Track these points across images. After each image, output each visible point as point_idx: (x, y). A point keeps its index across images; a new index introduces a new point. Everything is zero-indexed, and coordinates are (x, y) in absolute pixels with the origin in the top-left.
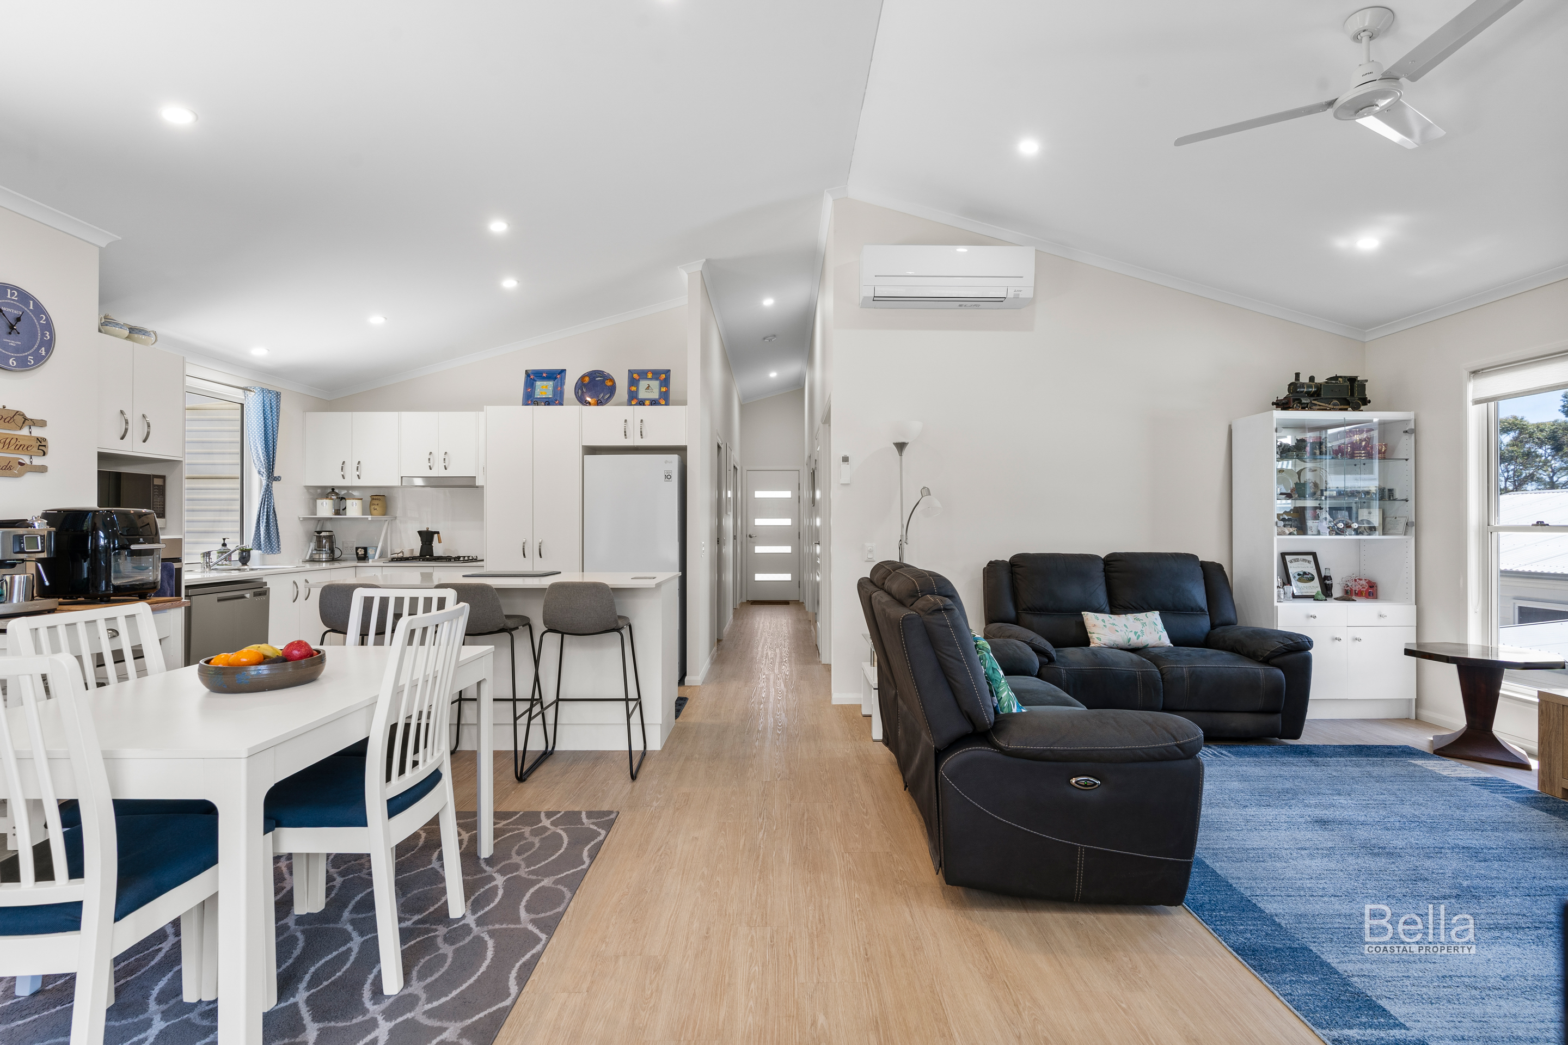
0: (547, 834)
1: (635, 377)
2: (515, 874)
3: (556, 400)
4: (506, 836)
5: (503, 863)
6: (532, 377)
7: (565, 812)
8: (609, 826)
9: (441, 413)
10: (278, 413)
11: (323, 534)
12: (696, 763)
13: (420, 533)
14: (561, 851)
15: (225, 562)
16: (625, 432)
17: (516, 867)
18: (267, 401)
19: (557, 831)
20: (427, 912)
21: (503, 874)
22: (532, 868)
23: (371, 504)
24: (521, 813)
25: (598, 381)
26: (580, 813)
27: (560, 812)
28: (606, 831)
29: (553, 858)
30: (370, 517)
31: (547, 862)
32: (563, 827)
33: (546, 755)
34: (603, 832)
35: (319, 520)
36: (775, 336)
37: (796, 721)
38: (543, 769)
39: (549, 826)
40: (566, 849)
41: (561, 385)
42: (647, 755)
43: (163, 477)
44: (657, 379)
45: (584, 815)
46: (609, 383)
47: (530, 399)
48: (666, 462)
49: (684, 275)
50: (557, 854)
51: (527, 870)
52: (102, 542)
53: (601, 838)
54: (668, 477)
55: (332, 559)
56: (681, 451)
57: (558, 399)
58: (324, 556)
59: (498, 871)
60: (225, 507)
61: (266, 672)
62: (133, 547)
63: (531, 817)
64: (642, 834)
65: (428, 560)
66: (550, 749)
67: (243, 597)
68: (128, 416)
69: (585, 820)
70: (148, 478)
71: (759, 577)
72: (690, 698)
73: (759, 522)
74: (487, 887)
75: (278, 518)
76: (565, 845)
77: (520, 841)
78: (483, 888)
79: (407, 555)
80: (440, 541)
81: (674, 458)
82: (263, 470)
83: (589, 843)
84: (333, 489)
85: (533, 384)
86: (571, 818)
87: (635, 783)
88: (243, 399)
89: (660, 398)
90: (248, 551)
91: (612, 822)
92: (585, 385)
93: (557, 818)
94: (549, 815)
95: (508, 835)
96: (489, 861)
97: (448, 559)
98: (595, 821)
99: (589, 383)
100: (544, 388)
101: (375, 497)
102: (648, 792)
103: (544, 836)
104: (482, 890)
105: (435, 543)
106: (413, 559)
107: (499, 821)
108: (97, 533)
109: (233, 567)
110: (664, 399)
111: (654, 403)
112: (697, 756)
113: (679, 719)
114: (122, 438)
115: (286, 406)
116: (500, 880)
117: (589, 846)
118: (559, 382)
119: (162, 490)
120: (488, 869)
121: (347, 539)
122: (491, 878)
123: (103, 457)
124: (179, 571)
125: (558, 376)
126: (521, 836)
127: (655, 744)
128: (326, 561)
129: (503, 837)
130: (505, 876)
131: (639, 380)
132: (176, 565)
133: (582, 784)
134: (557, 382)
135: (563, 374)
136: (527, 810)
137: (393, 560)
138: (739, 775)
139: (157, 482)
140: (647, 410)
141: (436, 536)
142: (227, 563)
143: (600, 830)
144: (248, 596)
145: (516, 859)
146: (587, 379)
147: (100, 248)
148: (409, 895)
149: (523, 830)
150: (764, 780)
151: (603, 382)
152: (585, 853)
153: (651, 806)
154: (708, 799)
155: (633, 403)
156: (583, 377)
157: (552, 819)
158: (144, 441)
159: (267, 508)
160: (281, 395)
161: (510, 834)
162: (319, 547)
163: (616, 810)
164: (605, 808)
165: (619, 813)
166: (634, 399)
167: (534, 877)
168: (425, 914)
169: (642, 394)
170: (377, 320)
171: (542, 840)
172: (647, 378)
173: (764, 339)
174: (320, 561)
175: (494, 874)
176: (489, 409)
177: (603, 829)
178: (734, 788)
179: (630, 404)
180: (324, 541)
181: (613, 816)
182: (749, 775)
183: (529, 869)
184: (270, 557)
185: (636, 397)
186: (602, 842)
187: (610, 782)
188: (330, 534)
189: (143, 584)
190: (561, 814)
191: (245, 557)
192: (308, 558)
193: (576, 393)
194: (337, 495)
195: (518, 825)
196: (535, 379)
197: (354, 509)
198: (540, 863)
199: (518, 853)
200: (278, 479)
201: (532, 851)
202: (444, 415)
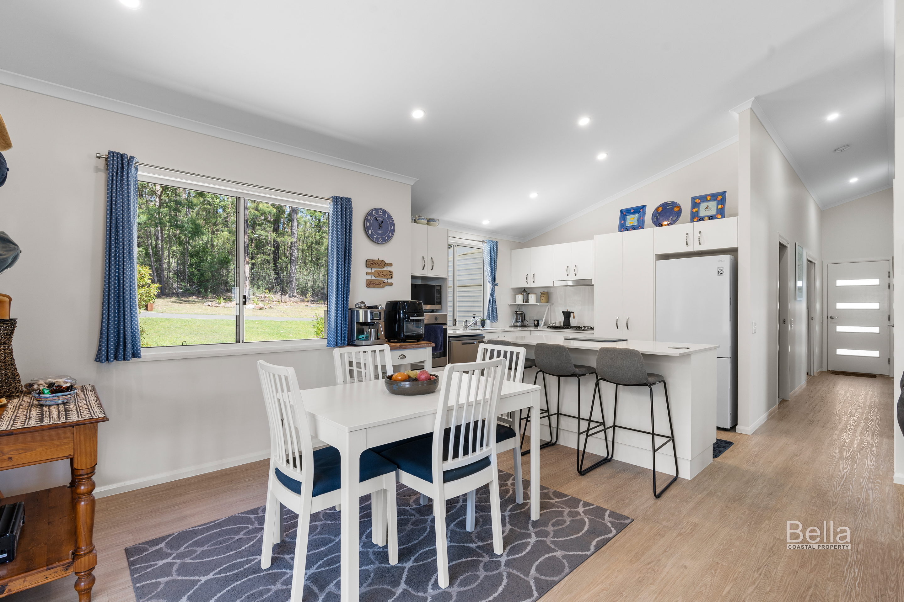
0: (577, 518)
1: (696, 202)
2: (543, 539)
3: (640, 225)
4: (552, 510)
5: (541, 528)
6: (624, 213)
7: (597, 506)
8: (621, 528)
9: (574, 243)
10: (497, 252)
11: (518, 313)
12: (716, 500)
13: (563, 312)
14: (579, 535)
15: (474, 326)
16: (687, 242)
17: (546, 534)
18: (492, 246)
19: (584, 519)
20: (486, 543)
21: (537, 536)
22: (556, 539)
23: (541, 297)
24: (569, 497)
25: (668, 209)
26: (606, 510)
27: (593, 505)
28: (617, 531)
29: (572, 537)
30: (538, 304)
31: (566, 538)
32: (590, 517)
33: (606, 461)
34: (614, 532)
35: (518, 305)
36: (848, 146)
37: (838, 489)
38: (599, 470)
39: (581, 513)
40: (583, 534)
41: (643, 216)
42: (676, 482)
43: (440, 286)
44: (714, 200)
45: (607, 513)
46: (676, 209)
47: (623, 227)
48: (719, 261)
49: (736, 115)
50: (576, 536)
51: (552, 539)
52: (402, 316)
53: (610, 535)
54: (721, 272)
55: (523, 326)
56: (733, 252)
57: (641, 225)
58: (519, 324)
59: (535, 533)
60: (476, 300)
61: (407, 386)
62: (411, 318)
63: (574, 502)
64: (642, 545)
65: (567, 328)
66: (610, 457)
67: (474, 343)
68: (425, 259)
69: (606, 517)
70: (434, 286)
71: (840, 352)
72: (735, 443)
73: (840, 306)
74: (524, 541)
75: (497, 305)
76: (584, 531)
77: (558, 517)
78: (521, 540)
79: (558, 325)
80: (574, 318)
81: (727, 259)
82: (490, 281)
83: (601, 536)
84: (524, 289)
85: (625, 218)
86: (599, 512)
87: (657, 501)
88: (481, 246)
89: (717, 214)
90: (484, 321)
91: (625, 526)
92: (659, 213)
93: (589, 509)
94: (586, 504)
95: (554, 509)
96: (535, 524)
97: (578, 328)
98: (613, 520)
99: (662, 211)
100: (632, 220)
101: (542, 293)
102: (663, 511)
103: (574, 519)
104: (520, 542)
105: (571, 318)
106: (560, 327)
107: (554, 498)
108: (400, 311)
109: (478, 328)
110: (721, 213)
111: (711, 218)
112: (720, 494)
113: (718, 459)
114: (423, 269)
115: (501, 248)
116: (533, 539)
117: (599, 539)
118: (642, 214)
119: (440, 292)
120: (531, 528)
121: (531, 316)
122: (529, 536)
123: (413, 277)
124: (446, 330)
125: (641, 210)
126: (561, 513)
127: (686, 474)
128: (519, 327)
129: (551, 510)
130: (537, 538)
131: (700, 203)
132: (444, 327)
133: (619, 489)
134: (641, 214)
135: (644, 208)
136: (575, 496)
137: (551, 327)
138: (753, 523)
139: (438, 288)
140: (707, 222)
141: (572, 314)
142: (475, 326)
143: (612, 529)
144: (475, 342)
145: (550, 529)
146: (661, 209)
147: (412, 186)
148: (484, 527)
149: (564, 510)
150: (777, 537)
151: (672, 208)
152: (594, 543)
153: (661, 524)
154: (713, 535)
155: (694, 220)
156: (657, 208)
157: (586, 508)
158: (432, 270)
159: (492, 299)
160: (499, 243)
161: (556, 509)
162: (517, 321)
163: (632, 517)
164: (625, 514)
165: (633, 520)
166: (695, 217)
167: (553, 547)
168: (484, 543)
169: (702, 213)
170: (533, 195)
171: (572, 521)
172: (706, 201)
173: (836, 150)
174: (517, 327)
175: (532, 534)
176: (597, 237)
177: (615, 529)
178: (742, 534)
179: (692, 221)
180: (519, 316)
181: (627, 521)
182: (763, 526)
183: (554, 539)
184: (494, 324)
185: (697, 216)
186: (610, 539)
187: (639, 494)
188: (522, 312)
189: (419, 335)
190: (593, 507)
191: (483, 323)
192: (512, 325)
193: (653, 219)
194: (525, 292)
195: (563, 504)
196: (627, 214)
197: (532, 299)
198: (562, 537)
199: (553, 525)
200: (497, 285)
201: (562, 527)
202: (574, 244)
